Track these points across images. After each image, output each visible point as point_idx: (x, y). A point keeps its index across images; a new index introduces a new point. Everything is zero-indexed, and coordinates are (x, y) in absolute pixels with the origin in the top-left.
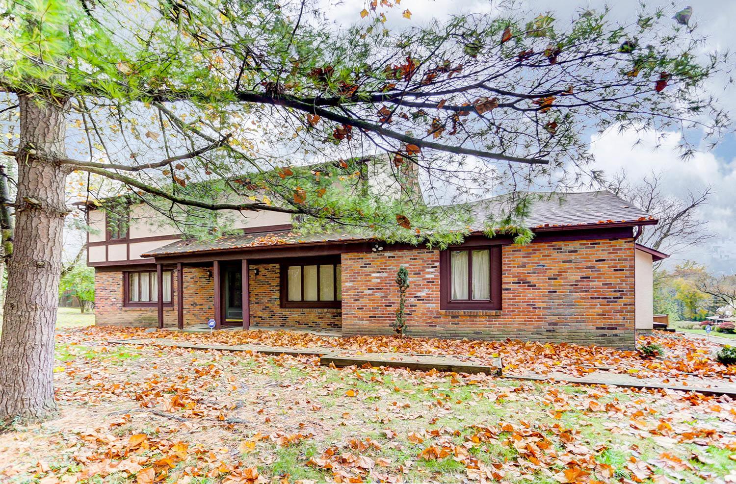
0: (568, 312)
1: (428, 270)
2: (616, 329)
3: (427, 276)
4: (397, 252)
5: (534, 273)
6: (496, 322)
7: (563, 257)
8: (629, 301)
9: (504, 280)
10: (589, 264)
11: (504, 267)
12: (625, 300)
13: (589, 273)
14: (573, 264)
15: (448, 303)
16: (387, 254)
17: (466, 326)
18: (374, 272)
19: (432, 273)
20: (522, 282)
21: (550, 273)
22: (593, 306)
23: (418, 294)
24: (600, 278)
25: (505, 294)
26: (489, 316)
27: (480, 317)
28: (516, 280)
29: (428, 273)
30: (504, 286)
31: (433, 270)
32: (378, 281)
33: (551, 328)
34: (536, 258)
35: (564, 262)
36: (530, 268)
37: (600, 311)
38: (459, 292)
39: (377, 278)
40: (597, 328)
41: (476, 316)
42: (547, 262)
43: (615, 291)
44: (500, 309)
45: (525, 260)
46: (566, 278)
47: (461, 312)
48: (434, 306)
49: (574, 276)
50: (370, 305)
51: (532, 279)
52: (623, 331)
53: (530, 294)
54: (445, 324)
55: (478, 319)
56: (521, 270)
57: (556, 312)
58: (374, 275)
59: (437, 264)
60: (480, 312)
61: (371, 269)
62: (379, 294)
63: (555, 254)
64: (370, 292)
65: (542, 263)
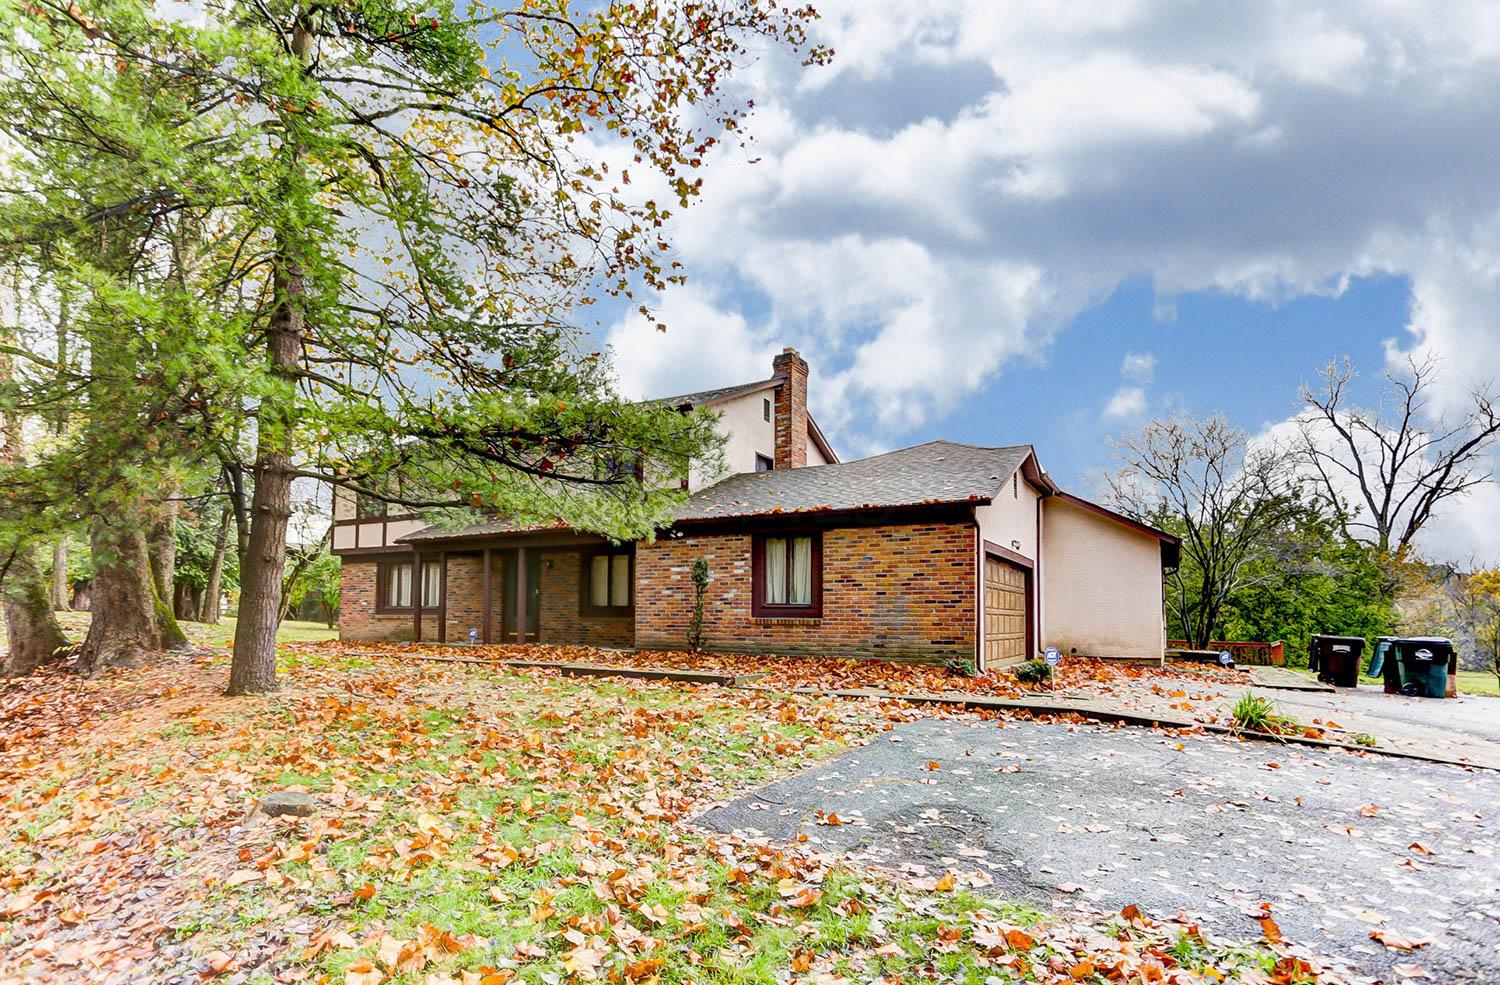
0: (899, 620)
1: (736, 563)
2: (954, 643)
3: (736, 572)
4: (701, 540)
5: (860, 568)
6: (816, 635)
7: (894, 546)
8: (967, 606)
9: (826, 577)
10: (923, 557)
11: (826, 560)
12: (964, 605)
13: (924, 569)
14: (905, 556)
15: (760, 607)
16: (690, 542)
17: (780, 638)
18: (674, 566)
19: (742, 568)
20: (846, 579)
21: (878, 569)
22: (927, 613)
23: (725, 596)
24: (936, 575)
25: (826, 597)
26: (808, 626)
27: (797, 626)
28: (839, 577)
29: (737, 568)
30: (826, 586)
31: (742, 563)
32: (679, 577)
33: (879, 641)
34: (863, 547)
35: (895, 553)
36: (855, 561)
37: (936, 620)
38: (775, 593)
39: (678, 573)
40: (933, 643)
41: (791, 626)
42: (874, 554)
43: (953, 593)
44: (820, 615)
45: (850, 551)
46: (896, 575)
47: (774, 620)
48: (744, 612)
49: (906, 572)
50: (669, 610)
51: (858, 576)
52: (962, 646)
53: (855, 596)
54: (757, 637)
55: (794, 630)
56: (844, 564)
57: (886, 620)
58: (673, 569)
59: (747, 555)
60: (797, 620)
61: (670, 562)
62: (679, 596)
63: (884, 543)
64: (669, 592)
65: (869, 555)
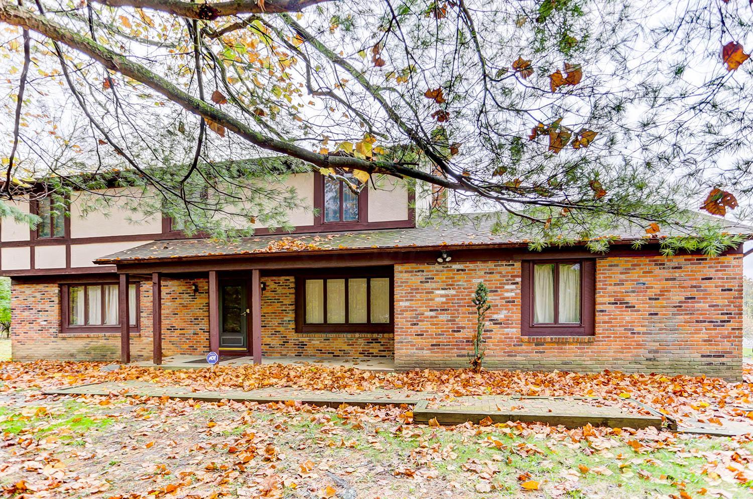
0: (670, 337)
1: (507, 287)
2: (723, 356)
3: (506, 295)
4: (468, 264)
5: (633, 292)
6: (589, 350)
7: (666, 273)
8: (736, 325)
9: (599, 299)
10: (694, 283)
11: (599, 285)
12: (733, 324)
13: (694, 293)
14: (677, 283)
15: (529, 327)
16: (456, 266)
17: (552, 355)
18: (438, 289)
19: (512, 291)
20: (619, 302)
21: (651, 293)
22: (697, 332)
23: (495, 317)
24: (707, 298)
25: (599, 317)
26: (581, 343)
27: (570, 343)
28: (612, 300)
29: (507, 291)
30: (598, 307)
31: (514, 287)
32: (444, 300)
33: (651, 356)
34: (635, 274)
35: (667, 280)
36: (628, 286)
37: (706, 337)
38: (542, 314)
39: (442, 296)
40: (703, 356)
41: (565, 343)
42: (648, 280)
43: (722, 314)
44: (593, 334)
45: (623, 277)
46: (668, 299)
47: (548, 338)
48: (514, 331)
49: (677, 297)
50: (433, 330)
51: (631, 299)
52: (731, 359)
53: (628, 316)
54: (527, 354)
55: (567, 347)
56: (618, 288)
57: (658, 337)
58: (438, 292)
59: (519, 280)
60: (570, 338)
61: (434, 285)
62: (444, 317)
63: (657, 271)
64: (432, 314)
65: (642, 280)
